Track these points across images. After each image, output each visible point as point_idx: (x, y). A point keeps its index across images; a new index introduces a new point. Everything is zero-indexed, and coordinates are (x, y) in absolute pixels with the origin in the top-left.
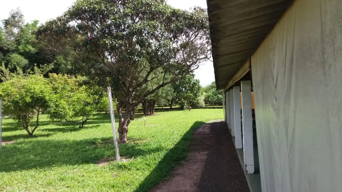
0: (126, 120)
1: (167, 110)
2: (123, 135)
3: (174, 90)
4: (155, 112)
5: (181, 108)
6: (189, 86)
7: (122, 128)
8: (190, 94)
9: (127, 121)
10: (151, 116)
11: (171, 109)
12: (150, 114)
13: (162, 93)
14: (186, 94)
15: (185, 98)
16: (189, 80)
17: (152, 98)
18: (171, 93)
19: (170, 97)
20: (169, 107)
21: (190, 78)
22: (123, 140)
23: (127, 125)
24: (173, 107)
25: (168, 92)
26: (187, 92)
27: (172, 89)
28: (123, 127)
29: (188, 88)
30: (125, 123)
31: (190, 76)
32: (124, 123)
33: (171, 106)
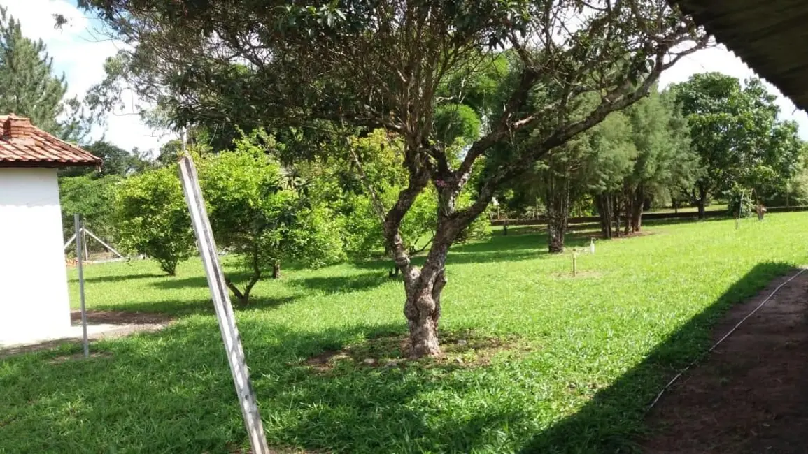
0: (430, 275)
1: (688, 218)
2: (419, 330)
3: (699, 158)
4: (643, 224)
5: (734, 212)
6: (759, 142)
7: (415, 301)
8: (762, 167)
9: (433, 279)
10: (629, 237)
11: (702, 216)
12: (626, 232)
13: (659, 168)
14: (747, 169)
15: (748, 181)
16: (758, 123)
17: (618, 186)
18: (692, 166)
19: (688, 179)
20: (696, 210)
21: (761, 119)
22: (418, 346)
23: (435, 294)
24: (706, 209)
25: (680, 166)
26: (749, 162)
27: (693, 155)
28: (419, 300)
29: (754, 150)
30: (427, 286)
31: (761, 112)
32: (421, 283)
33: (701, 208)
